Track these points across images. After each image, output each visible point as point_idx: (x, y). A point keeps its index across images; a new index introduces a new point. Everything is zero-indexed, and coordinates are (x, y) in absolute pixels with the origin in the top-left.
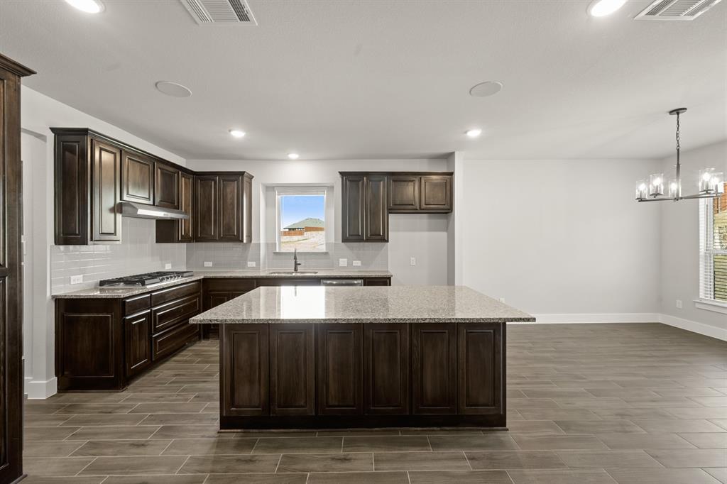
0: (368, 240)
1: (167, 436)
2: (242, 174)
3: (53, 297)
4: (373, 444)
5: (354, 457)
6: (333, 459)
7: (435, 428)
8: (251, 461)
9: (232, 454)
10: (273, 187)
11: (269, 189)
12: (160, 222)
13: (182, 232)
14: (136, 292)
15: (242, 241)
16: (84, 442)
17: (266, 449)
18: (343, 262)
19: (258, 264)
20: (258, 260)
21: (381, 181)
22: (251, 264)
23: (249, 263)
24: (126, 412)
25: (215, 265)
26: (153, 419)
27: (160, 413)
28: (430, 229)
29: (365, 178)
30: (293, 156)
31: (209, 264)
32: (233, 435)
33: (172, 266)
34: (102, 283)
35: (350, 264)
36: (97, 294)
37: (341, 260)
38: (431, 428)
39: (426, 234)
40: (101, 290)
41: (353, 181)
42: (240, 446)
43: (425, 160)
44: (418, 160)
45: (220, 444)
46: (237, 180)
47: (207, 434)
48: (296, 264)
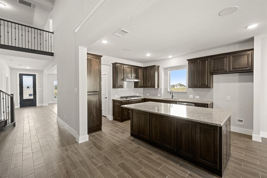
0: (200, 87)
1: (122, 133)
2: (154, 66)
3: (112, 99)
4: (161, 154)
5: (153, 154)
6: (147, 152)
7: (186, 161)
8: (131, 144)
9: (129, 141)
10: (167, 68)
11: (166, 69)
12: (135, 82)
13: (139, 85)
14: (124, 100)
15: (155, 87)
16: (111, 129)
17: (135, 143)
18: (191, 96)
19: (161, 95)
20: (161, 94)
21: (206, 60)
22: (159, 95)
23: (158, 95)
24: (119, 127)
25: (150, 95)
26: (122, 129)
27: (124, 129)
28: (240, 81)
29: (198, 60)
30: (170, 57)
31: (148, 94)
32: (132, 138)
33: (139, 94)
34: (121, 97)
35: (194, 97)
36: (120, 100)
37: (190, 95)
38: (185, 161)
39: (237, 84)
40: (121, 99)
41: (193, 62)
42: (132, 140)
43: (237, 45)
44: (232, 45)
45: (129, 138)
46: (154, 68)
47: (128, 135)
48: (173, 96)
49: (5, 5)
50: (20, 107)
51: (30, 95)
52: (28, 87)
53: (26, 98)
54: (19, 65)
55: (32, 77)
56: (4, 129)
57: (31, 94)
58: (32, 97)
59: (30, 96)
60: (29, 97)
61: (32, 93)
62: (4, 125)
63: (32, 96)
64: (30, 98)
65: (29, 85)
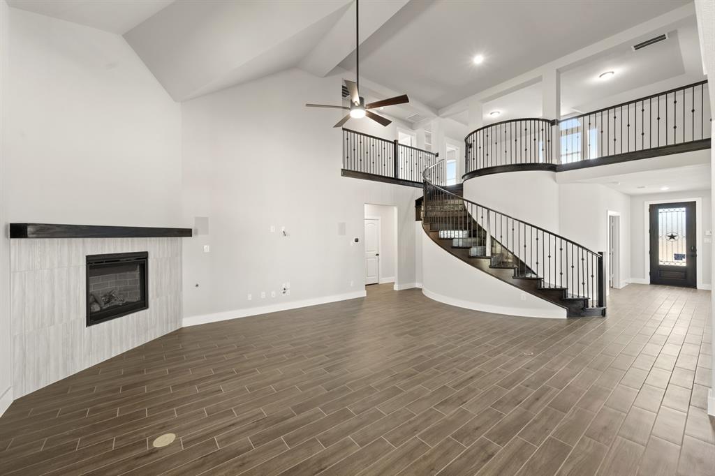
49: (613, 72)
50: (649, 283)
51: (678, 257)
52: (672, 237)
53: (667, 264)
54: (639, 188)
55: (684, 209)
56: (582, 314)
57: (680, 253)
58: (683, 263)
59: (676, 259)
60: (674, 260)
61: (685, 253)
62: (582, 306)
63: (684, 260)
64: (678, 264)
65: (675, 231)
